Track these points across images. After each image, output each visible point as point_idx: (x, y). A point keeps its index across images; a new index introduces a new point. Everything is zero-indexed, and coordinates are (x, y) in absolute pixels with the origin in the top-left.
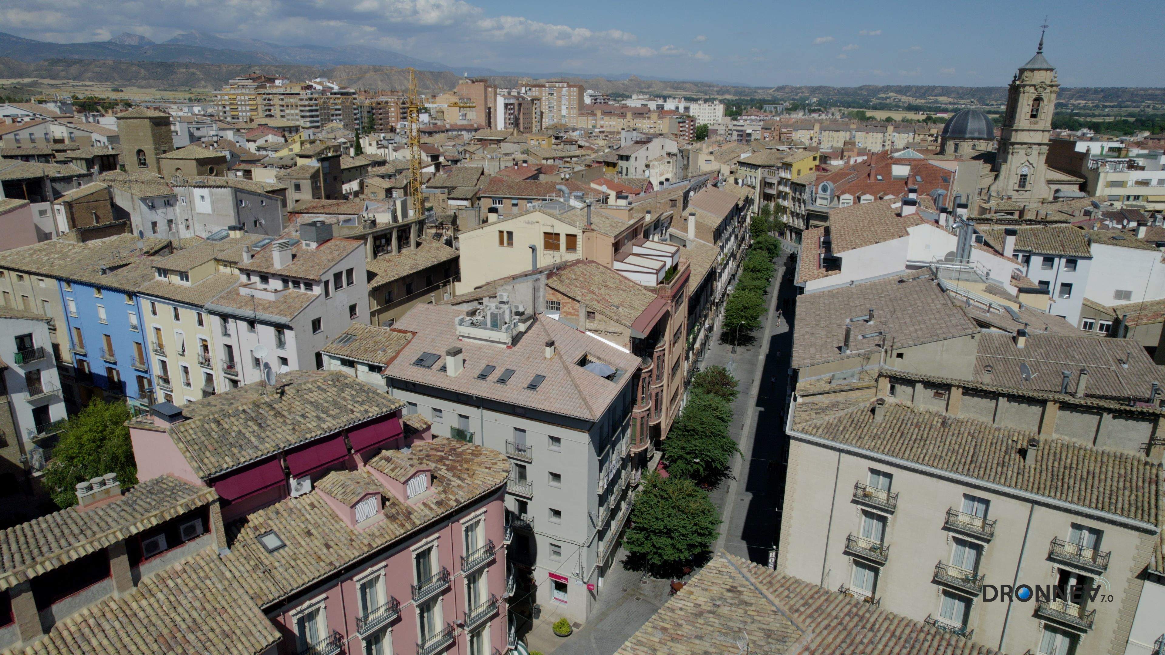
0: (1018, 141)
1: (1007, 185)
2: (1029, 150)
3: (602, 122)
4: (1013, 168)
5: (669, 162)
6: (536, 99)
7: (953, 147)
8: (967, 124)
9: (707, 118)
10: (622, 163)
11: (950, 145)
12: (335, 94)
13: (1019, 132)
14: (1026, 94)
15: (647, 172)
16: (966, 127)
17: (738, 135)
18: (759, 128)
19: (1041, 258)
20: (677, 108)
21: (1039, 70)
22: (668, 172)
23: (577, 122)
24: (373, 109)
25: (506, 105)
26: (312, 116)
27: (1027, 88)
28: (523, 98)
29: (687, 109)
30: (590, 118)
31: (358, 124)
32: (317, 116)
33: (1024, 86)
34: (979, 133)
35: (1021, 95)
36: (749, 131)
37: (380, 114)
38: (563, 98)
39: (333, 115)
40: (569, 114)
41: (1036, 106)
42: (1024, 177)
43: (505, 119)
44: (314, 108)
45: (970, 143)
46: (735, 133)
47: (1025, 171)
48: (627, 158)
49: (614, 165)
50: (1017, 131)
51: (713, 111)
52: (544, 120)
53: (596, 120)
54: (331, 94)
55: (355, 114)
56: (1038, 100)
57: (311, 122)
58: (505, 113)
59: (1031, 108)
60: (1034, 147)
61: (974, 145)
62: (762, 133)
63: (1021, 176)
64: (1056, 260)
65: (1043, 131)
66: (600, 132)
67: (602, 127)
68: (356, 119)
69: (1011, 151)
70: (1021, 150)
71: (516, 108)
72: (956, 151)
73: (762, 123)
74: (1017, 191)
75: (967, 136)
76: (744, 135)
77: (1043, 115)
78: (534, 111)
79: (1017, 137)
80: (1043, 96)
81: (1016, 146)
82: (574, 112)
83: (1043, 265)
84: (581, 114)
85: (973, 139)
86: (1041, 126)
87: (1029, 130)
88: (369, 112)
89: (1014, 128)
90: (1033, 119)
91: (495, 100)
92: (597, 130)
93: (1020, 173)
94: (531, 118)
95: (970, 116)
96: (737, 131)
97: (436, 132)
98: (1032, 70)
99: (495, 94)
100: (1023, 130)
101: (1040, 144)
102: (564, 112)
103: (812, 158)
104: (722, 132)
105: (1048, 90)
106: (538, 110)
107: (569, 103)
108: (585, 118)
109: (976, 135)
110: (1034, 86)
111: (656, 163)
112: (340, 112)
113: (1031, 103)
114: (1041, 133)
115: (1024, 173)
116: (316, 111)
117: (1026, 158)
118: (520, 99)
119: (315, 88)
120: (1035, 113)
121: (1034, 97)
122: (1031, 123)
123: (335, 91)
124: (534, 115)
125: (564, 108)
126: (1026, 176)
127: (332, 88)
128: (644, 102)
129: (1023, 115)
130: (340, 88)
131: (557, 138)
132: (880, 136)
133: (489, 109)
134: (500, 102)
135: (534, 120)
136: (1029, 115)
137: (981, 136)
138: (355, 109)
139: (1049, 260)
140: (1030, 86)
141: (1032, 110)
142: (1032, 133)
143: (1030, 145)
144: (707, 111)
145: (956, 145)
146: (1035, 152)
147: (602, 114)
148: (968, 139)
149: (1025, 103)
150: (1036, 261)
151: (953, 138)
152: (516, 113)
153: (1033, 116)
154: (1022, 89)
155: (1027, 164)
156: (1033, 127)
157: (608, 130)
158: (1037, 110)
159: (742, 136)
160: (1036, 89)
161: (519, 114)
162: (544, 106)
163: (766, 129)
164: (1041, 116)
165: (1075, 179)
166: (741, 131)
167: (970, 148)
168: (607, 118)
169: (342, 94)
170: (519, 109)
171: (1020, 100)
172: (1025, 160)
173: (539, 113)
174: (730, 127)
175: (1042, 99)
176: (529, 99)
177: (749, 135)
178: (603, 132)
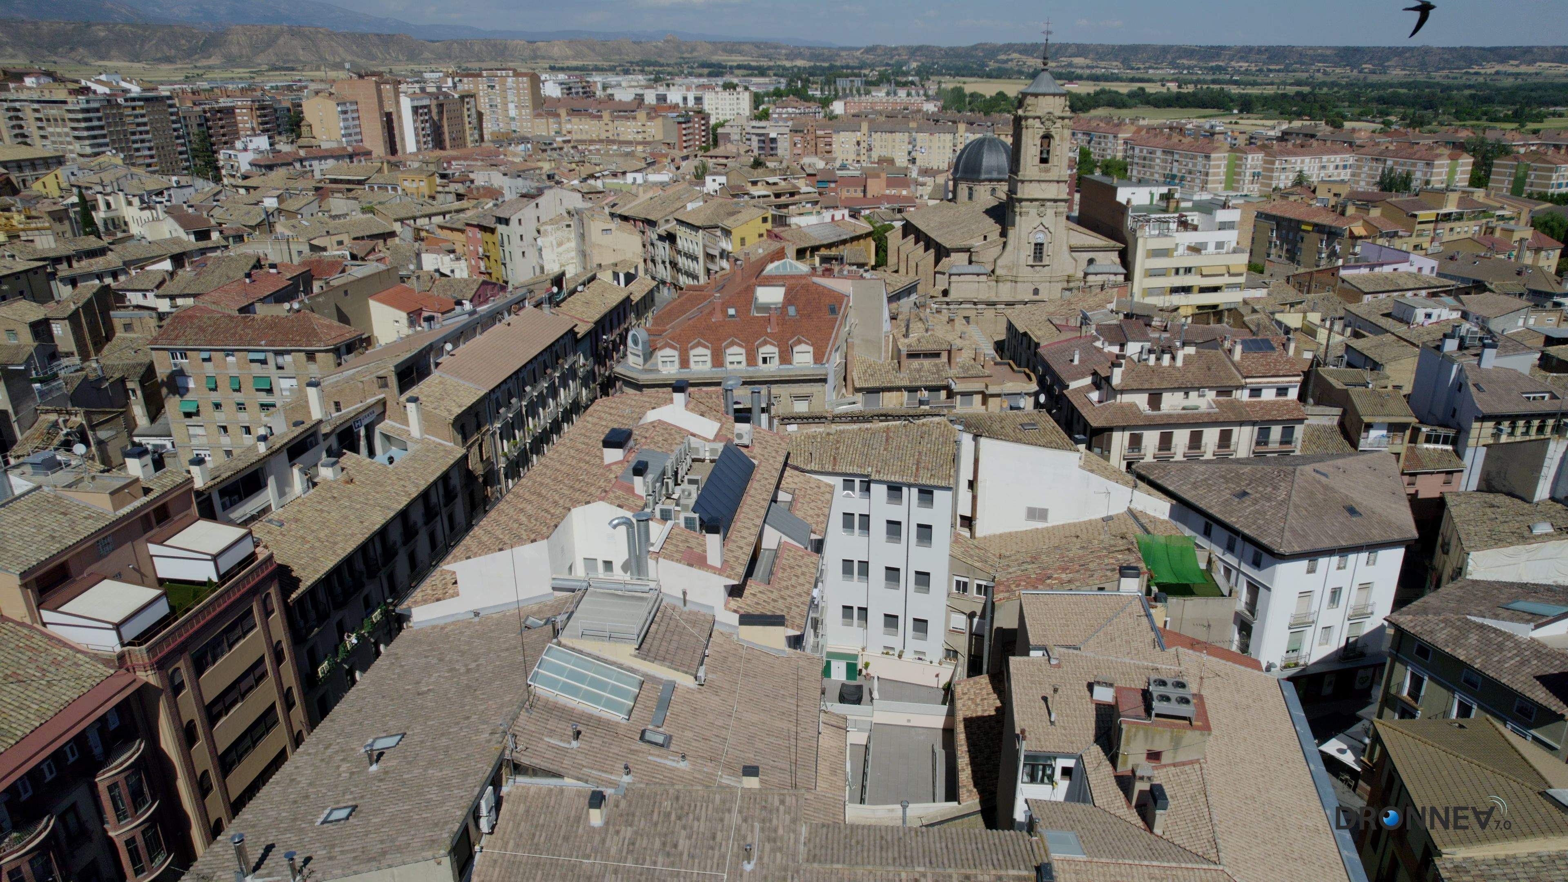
0: (1025, 197)
1: (1018, 258)
2: (1042, 209)
3: (569, 126)
4: (1024, 234)
5: (569, 226)
6: (467, 96)
7: (966, 192)
8: (981, 161)
9: (728, 112)
10: (501, 228)
11: (963, 188)
12: (133, 99)
13: (1026, 184)
14: (1030, 130)
15: (539, 240)
16: (981, 164)
17: (759, 141)
18: (787, 130)
19: (884, 488)
20: (685, 99)
21: (1044, 95)
22: (569, 240)
23: (532, 127)
24: (207, 120)
25: (415, 110)
26: (95, 137)
27: (1030, 121)
28: (446, 95)
29: (698, 100)
30: (551, 120)
31: (183, 145)
32: (104, 136)
33: (1026, 118)
34: (999, 173)
35: (1024, 131)
36: (773, 135)
37: (222, 127)
38: (509, 92)
39: (134, 133)
40: (520, 114)
41: (1045, 146)
42: (1039, 248)
43: (416, 129)
44: (95, 123)
45: (988, 186)
46: (754, 138)
47: (1040, 238)
48: (506, 221)
49: (492, 231)
50: (1023, 182)
51: (735, 101)
52: (484, 125)
53: (560, 123)
54: (126, 100)
55: (175, 130)
56: (1047, 137)
57: (92, 146)
58: (415, 121)
59: (1039, 149)
60: (1048, 204)
61: (994, 190)
62: (791, 138)
63: (1036, 244)
64: (905, 490)
65: (1058, 182)
66: (565, 142)
67: (569, 132)
68: (178, 138)
69: (1017, 210)
70: (1031, 209)
71: (434, 110)
72: (970, 197)
73: (790, 123)
74: (1032, 266)
75: (983, 176)
76: (767, 141)
77: (1056, 158)
78: (466, 113)
79: (1025, 191)
80: (1053, 132)
81: (1023, 204)
82: (527, 112)
83: (889, 496)
84: (538, 115)
85: (990, 180)
86: (1053, 175)
87: (1039, 181)
88: (200, 125)
89: (1020, 178)
90: (1043, 165)
91: (398, 103)
92: (559, 139)
93: (1033, 241)
94: (463, 124)
95: (986, 147)
96: (757, 135)
97: (277, 165)
98: (1036, 95)
99: (397, 94)
100: (1031, 181)
101: (1055, 201)
102: (513, 113)
103: (760, 219)
104: (737, 137)
105: (1059, 123)
106: (473, 111)
107: (519, 99)
108: (544, 120)
109: (995, 175)
110: (1039, 117)
111: (549, 228)
112: (148, 128)
113: (1039, 143)
114: (1055, 184)
115: (1039, 241)
116: (102, 128)
117: (1038, 221)
118: (441, 98)
119: (95, 92)
120: (1045, 156)
121: (1041, 134)
122: (1041, 171)
123: (132, 95)
124: (466, 120)
125: (511, 106)
126: (1042, 244)
127: (126, 91)
128: (639, 91)
129: (1029, 159)
130: (144, 90)
131: (443, 176)
132: (949, 137)
133: (389, 115)
134: (406, 105)
135: (467, 126)
136: (1037, 159)
137: (1001, 176)
138: (174, 122)
139: (895, 489)
140: (1035, 118)
141: (1041, 152)
142: (1043, 185)
143: (1043, 201)
144: (728, 102)
145: (970, 189)
146: (1050, 212)
147: (568, 114)
148: (984, 181)
149: (1030, 142)
150: (879, 491)
151: (967, 180)
152: (436, 118)
153: (1044, 161)
154: (1023, 123)
155: (1041, 227)
156: (1044, 176)
157: (579, 137)
158: (1048, 152)
159: (764, 142)
160: (1042, 123)
161: (441, 119)
162: (483, 104)
163: (796, 131)
164: (1053, 160)
165: (1112, 243)
166: (762, 135)
167: (989, 193)
168: (575, 120)
169: (147, 100)
170: (441, 113)
171: (1024, 138)
172: (1038, 223)
173: (474, 115)
174: (748, 129)
175: (1052, 137)
176: (456, 96)
177: (773, 140)
178: (569, 141)
